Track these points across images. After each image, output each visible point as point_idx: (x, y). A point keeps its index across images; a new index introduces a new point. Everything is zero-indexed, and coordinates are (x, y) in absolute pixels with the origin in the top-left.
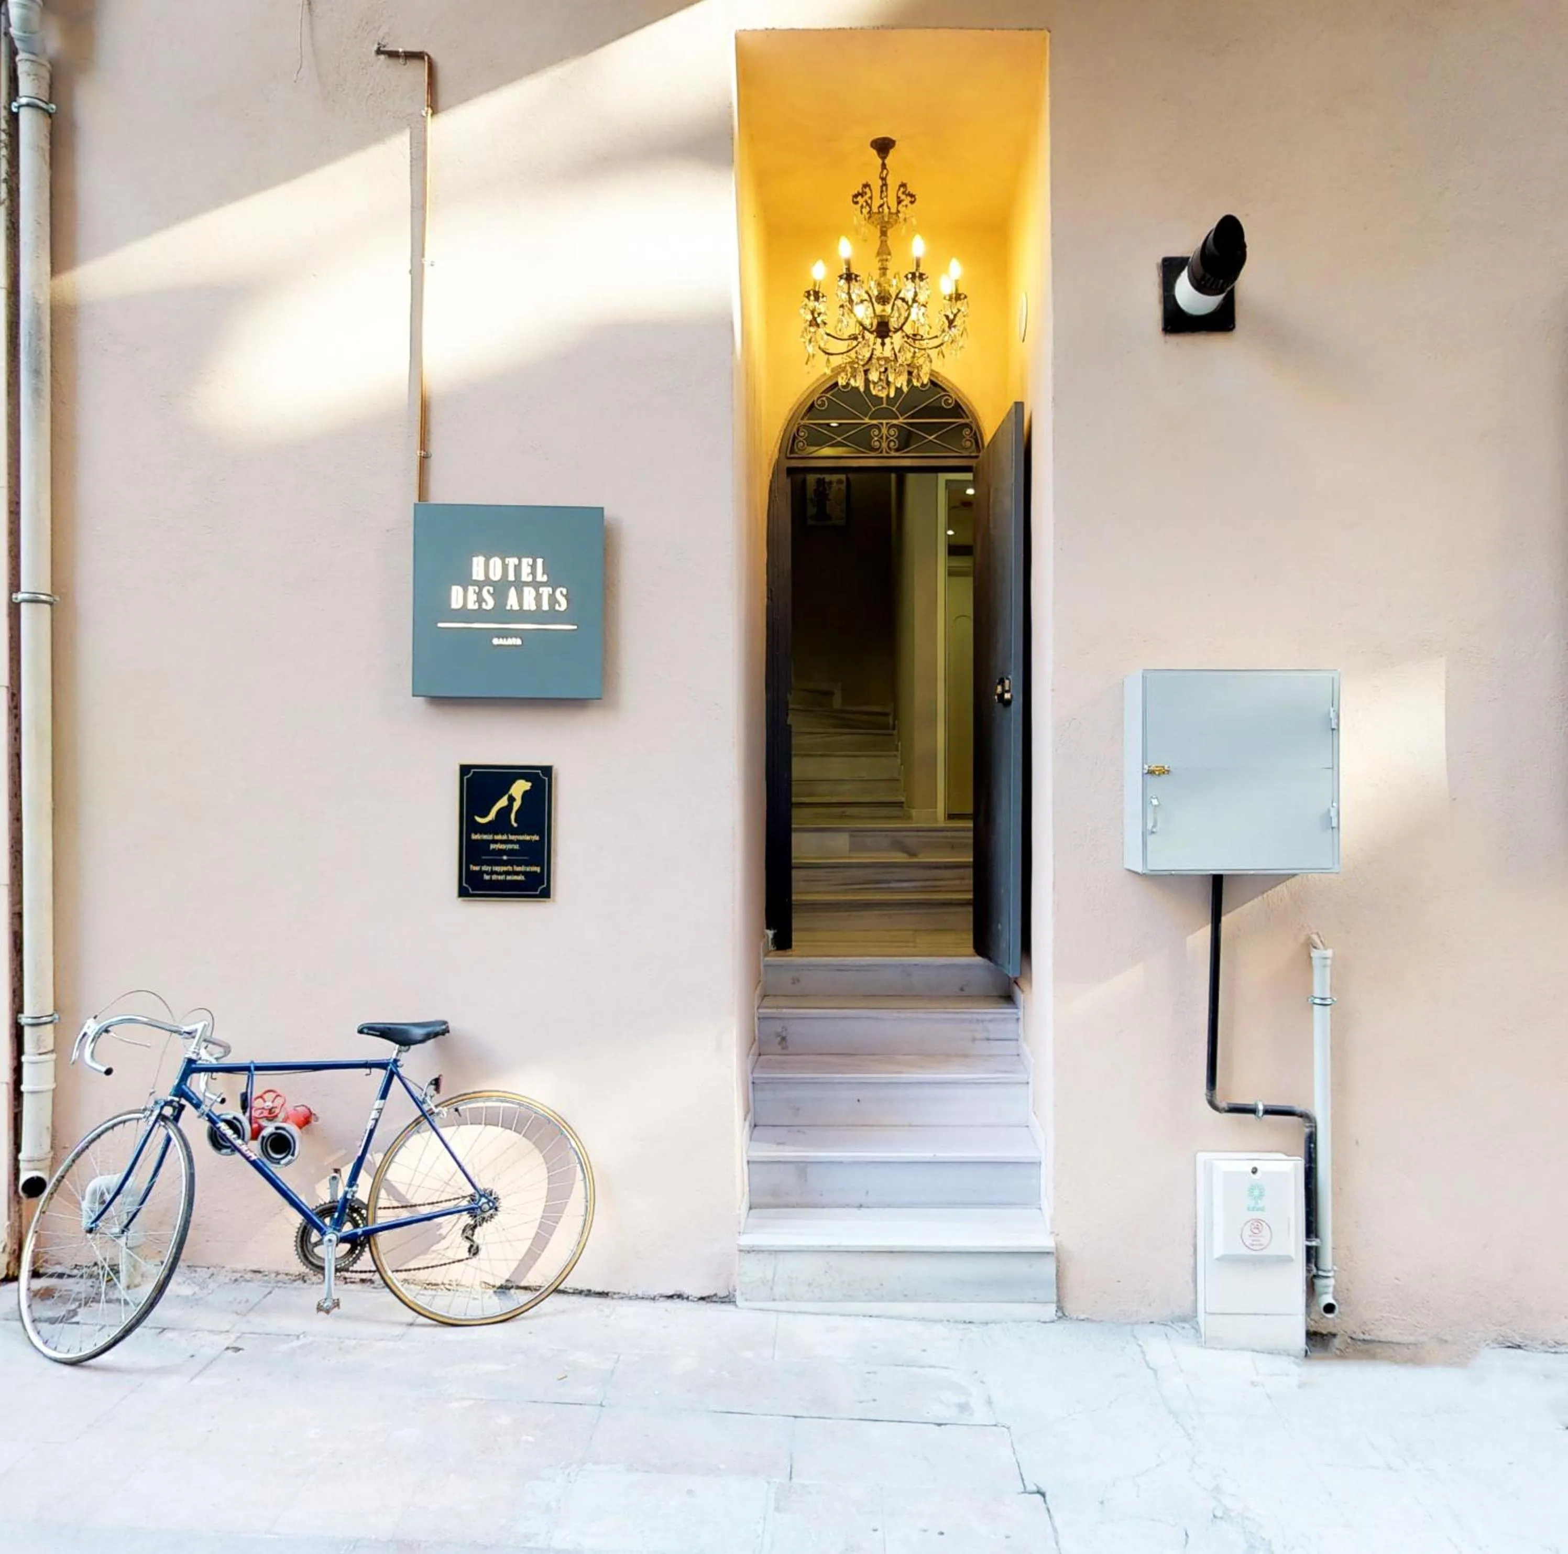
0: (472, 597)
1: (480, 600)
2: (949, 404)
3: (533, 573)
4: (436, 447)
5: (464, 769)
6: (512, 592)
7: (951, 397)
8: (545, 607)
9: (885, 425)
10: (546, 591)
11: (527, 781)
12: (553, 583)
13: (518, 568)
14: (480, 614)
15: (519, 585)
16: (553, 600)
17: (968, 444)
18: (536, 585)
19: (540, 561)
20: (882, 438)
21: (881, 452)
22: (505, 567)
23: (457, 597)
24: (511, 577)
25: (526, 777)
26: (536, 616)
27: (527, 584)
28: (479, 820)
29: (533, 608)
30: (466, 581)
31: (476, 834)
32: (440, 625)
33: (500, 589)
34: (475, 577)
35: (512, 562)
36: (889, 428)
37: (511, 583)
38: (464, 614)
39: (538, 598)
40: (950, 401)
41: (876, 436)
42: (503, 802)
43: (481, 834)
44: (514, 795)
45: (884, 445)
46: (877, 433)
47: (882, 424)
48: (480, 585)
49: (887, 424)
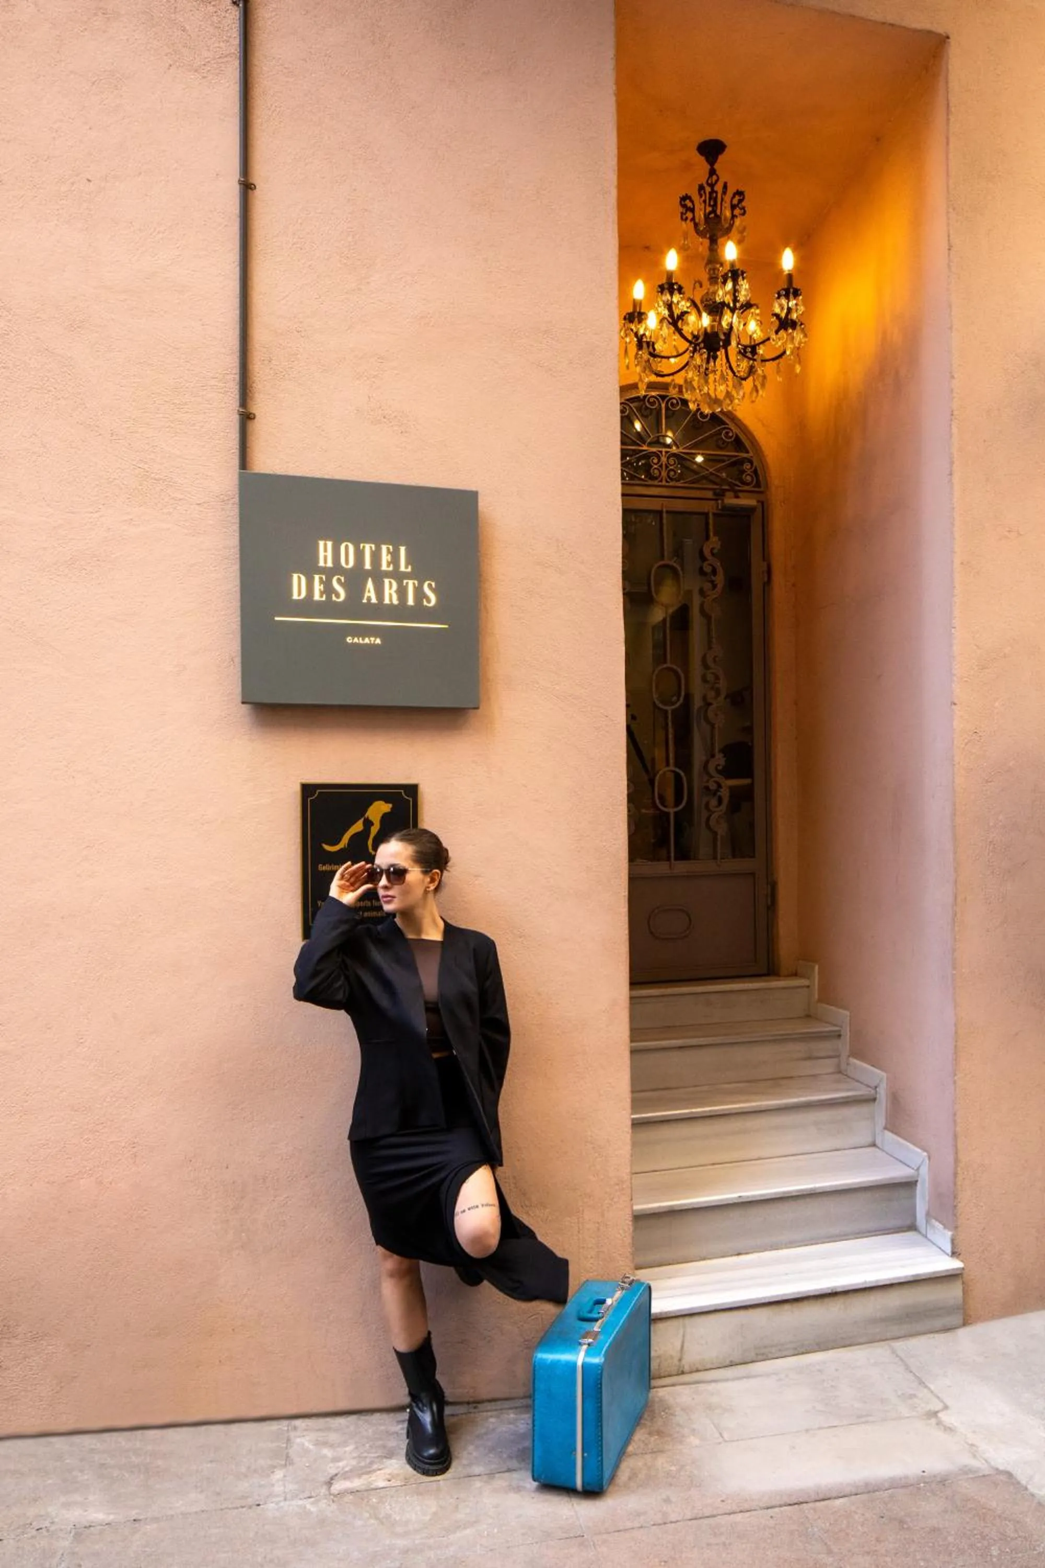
0: (318, 587)
1: (328, 590)
2: (731, 437)
3: (395, 560)
4: (261, 406)
5: (307, 790)
6: (370, 585)
7: (732, 431)
8: (411, 601)
9: (664, 453)
10: (411, 585)
11: (387, 802)
12: (419, 574)
13: (376, 556)
14: (328, 608)
15: (378, 576)
16: (420, 594)
17: (749, 478)
18: (398, 576)
19: (403, 550)
20: (661, 466)
21: (661, 481)
22: (359, 555)
23: (298, 587)
24: (368, 566)
25: (386, 798)
26: (400, 611)
27: (387, 574)
28: (327, 848)
29: (395, 601)
30: (310, 568)
31: (324, 864)
32: (277, 619)
33: (355, 579)
34: (321, 564)
35: (368, 548)
36: (668, 458)
37: (368, 574)
38: (307, 606)
39: (402, 592)
40: (731, 434)
41: (656, 464)
42: (358, 827)
43: (330, 864)
44: (371, 818)
45: (664, 474)
46: (655, 461)
47: (661, 452)
48: (329, 573)
49: (667, 452)
